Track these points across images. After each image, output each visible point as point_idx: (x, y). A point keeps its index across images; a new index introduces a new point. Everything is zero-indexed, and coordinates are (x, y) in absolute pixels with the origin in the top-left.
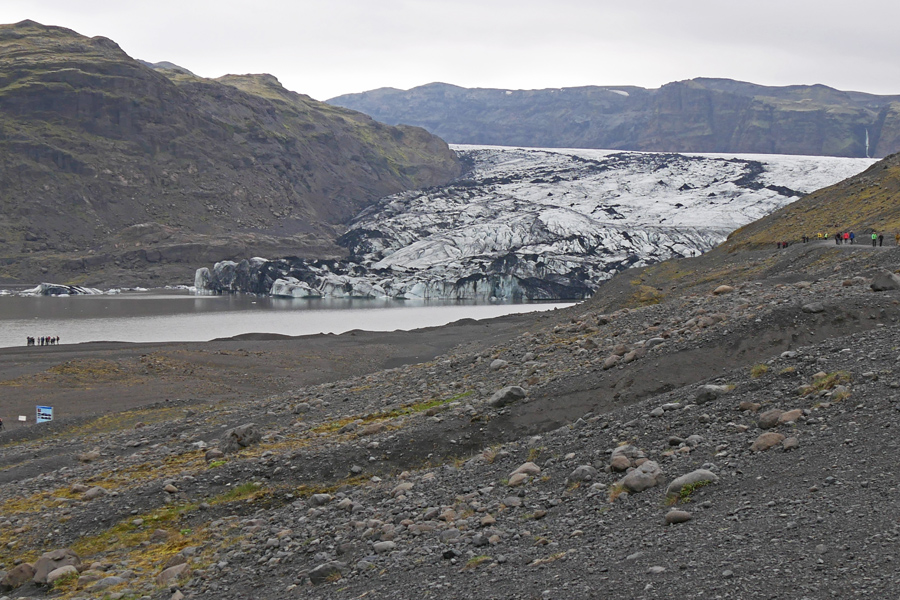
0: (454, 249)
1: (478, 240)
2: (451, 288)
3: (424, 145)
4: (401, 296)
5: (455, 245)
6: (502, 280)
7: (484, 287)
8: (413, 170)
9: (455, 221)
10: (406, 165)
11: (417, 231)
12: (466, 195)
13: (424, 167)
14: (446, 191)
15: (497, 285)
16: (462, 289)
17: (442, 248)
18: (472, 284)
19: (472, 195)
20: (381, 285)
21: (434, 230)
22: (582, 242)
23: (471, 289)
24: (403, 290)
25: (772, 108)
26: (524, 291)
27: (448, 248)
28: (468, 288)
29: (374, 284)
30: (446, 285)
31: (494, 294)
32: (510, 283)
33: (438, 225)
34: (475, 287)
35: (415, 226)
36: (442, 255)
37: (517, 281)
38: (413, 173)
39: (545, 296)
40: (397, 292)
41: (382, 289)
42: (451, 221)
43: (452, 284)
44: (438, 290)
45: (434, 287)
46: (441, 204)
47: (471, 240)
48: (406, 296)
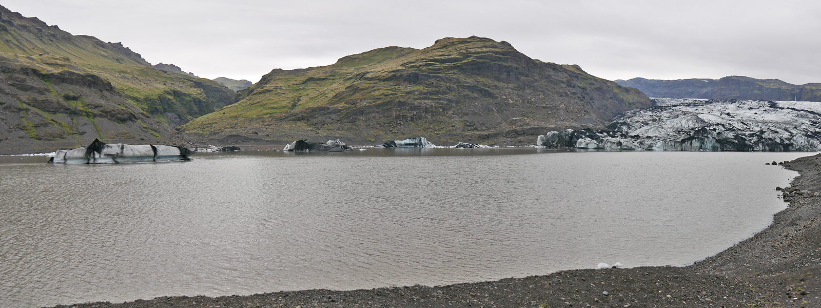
0: (663, 130)
1: (673, 126)
2: (678, 144)
3: (637, 95)
4: (650, 148)
5: (662, 128)
6: (706, 140)
7: (696, 144)
8: (634, 104)
9: (659, 119)
10: (631, 102)
11: (643, 123)
12: (660, 110)
13: (638, 102)
14: (651, 109)
15: (703, 143)
16: (684, 145)
17: (657, 129)
18: (689, 142)
19: (662, 111)
20: (638, 143)
21: (650, 122)
22: (723, 126)
23: (689, 145)
24: (651, 145)
25: (762, 86)
26: (719, 146)
27: (660, 129)
28: (688, 144)
29: (633, 142)
30: (675, 142)
31: (701, 148)
32: (711, 142)
33: (652, 120)
34: (691, 144)
35: (641, 121)
36: (657, 132)
37: (715, 140)
38: (634, 105)
39: (730, 149)
40: (648, 146)
41: (638, 145)
42: (658, 119)
43: (679, 142)
44: (671, 145)
45: (669, 144)
46: (650, 113)
47: (669, 126)
48: (653, 148)
